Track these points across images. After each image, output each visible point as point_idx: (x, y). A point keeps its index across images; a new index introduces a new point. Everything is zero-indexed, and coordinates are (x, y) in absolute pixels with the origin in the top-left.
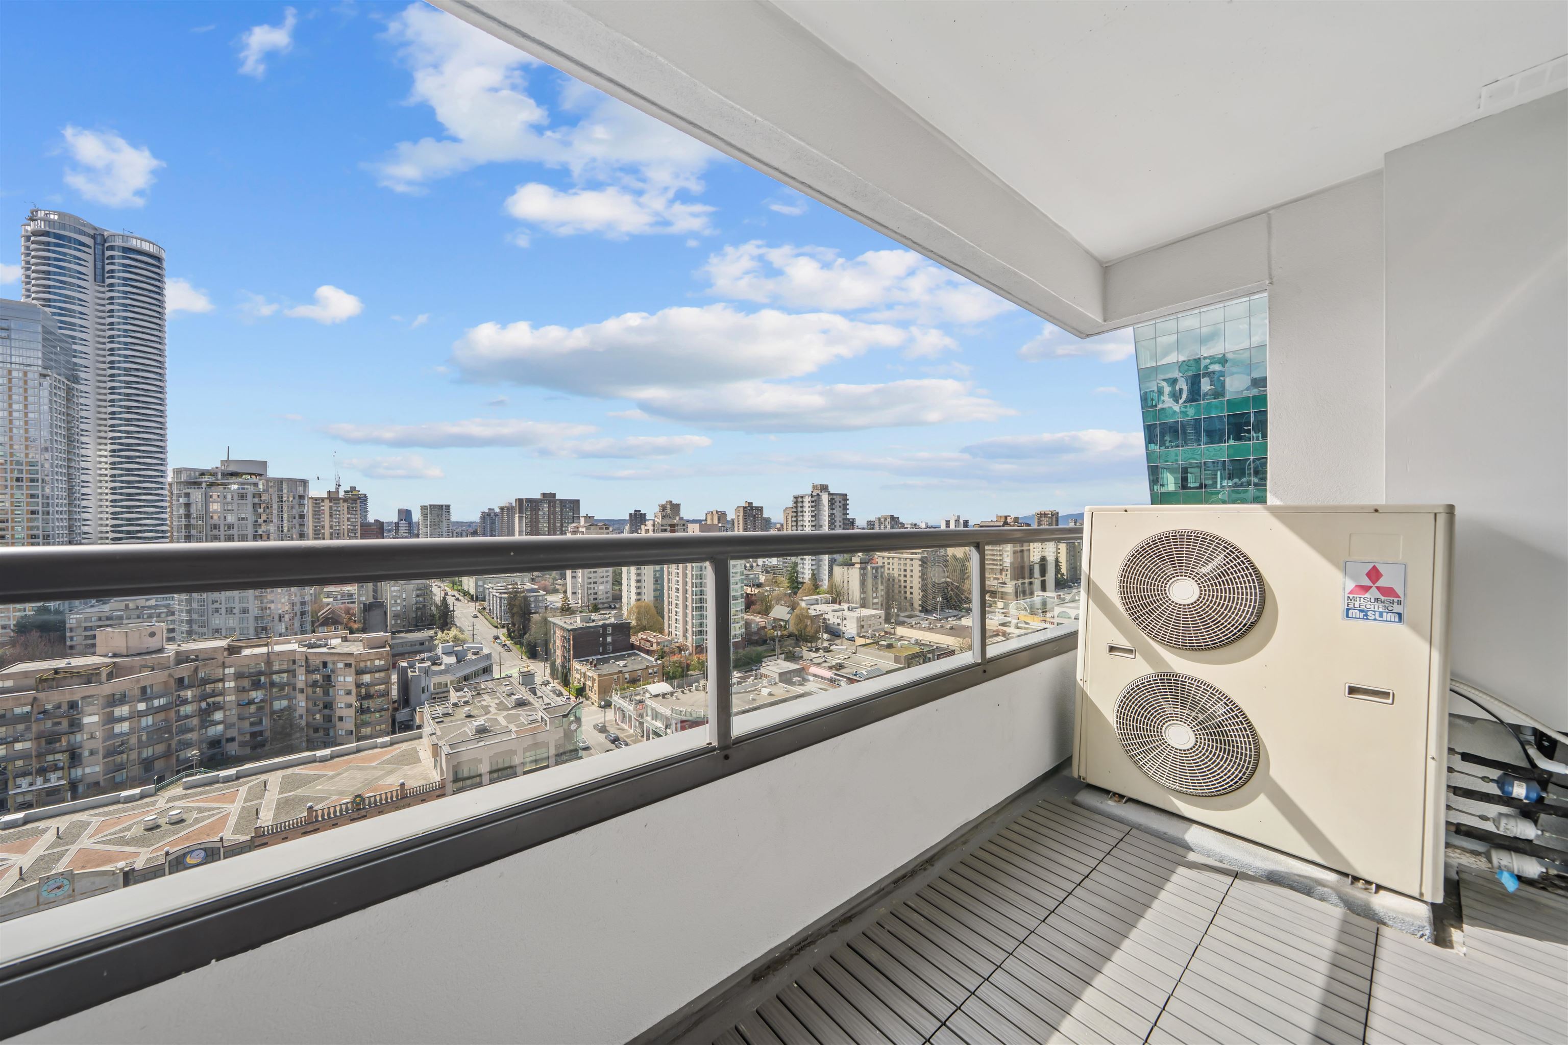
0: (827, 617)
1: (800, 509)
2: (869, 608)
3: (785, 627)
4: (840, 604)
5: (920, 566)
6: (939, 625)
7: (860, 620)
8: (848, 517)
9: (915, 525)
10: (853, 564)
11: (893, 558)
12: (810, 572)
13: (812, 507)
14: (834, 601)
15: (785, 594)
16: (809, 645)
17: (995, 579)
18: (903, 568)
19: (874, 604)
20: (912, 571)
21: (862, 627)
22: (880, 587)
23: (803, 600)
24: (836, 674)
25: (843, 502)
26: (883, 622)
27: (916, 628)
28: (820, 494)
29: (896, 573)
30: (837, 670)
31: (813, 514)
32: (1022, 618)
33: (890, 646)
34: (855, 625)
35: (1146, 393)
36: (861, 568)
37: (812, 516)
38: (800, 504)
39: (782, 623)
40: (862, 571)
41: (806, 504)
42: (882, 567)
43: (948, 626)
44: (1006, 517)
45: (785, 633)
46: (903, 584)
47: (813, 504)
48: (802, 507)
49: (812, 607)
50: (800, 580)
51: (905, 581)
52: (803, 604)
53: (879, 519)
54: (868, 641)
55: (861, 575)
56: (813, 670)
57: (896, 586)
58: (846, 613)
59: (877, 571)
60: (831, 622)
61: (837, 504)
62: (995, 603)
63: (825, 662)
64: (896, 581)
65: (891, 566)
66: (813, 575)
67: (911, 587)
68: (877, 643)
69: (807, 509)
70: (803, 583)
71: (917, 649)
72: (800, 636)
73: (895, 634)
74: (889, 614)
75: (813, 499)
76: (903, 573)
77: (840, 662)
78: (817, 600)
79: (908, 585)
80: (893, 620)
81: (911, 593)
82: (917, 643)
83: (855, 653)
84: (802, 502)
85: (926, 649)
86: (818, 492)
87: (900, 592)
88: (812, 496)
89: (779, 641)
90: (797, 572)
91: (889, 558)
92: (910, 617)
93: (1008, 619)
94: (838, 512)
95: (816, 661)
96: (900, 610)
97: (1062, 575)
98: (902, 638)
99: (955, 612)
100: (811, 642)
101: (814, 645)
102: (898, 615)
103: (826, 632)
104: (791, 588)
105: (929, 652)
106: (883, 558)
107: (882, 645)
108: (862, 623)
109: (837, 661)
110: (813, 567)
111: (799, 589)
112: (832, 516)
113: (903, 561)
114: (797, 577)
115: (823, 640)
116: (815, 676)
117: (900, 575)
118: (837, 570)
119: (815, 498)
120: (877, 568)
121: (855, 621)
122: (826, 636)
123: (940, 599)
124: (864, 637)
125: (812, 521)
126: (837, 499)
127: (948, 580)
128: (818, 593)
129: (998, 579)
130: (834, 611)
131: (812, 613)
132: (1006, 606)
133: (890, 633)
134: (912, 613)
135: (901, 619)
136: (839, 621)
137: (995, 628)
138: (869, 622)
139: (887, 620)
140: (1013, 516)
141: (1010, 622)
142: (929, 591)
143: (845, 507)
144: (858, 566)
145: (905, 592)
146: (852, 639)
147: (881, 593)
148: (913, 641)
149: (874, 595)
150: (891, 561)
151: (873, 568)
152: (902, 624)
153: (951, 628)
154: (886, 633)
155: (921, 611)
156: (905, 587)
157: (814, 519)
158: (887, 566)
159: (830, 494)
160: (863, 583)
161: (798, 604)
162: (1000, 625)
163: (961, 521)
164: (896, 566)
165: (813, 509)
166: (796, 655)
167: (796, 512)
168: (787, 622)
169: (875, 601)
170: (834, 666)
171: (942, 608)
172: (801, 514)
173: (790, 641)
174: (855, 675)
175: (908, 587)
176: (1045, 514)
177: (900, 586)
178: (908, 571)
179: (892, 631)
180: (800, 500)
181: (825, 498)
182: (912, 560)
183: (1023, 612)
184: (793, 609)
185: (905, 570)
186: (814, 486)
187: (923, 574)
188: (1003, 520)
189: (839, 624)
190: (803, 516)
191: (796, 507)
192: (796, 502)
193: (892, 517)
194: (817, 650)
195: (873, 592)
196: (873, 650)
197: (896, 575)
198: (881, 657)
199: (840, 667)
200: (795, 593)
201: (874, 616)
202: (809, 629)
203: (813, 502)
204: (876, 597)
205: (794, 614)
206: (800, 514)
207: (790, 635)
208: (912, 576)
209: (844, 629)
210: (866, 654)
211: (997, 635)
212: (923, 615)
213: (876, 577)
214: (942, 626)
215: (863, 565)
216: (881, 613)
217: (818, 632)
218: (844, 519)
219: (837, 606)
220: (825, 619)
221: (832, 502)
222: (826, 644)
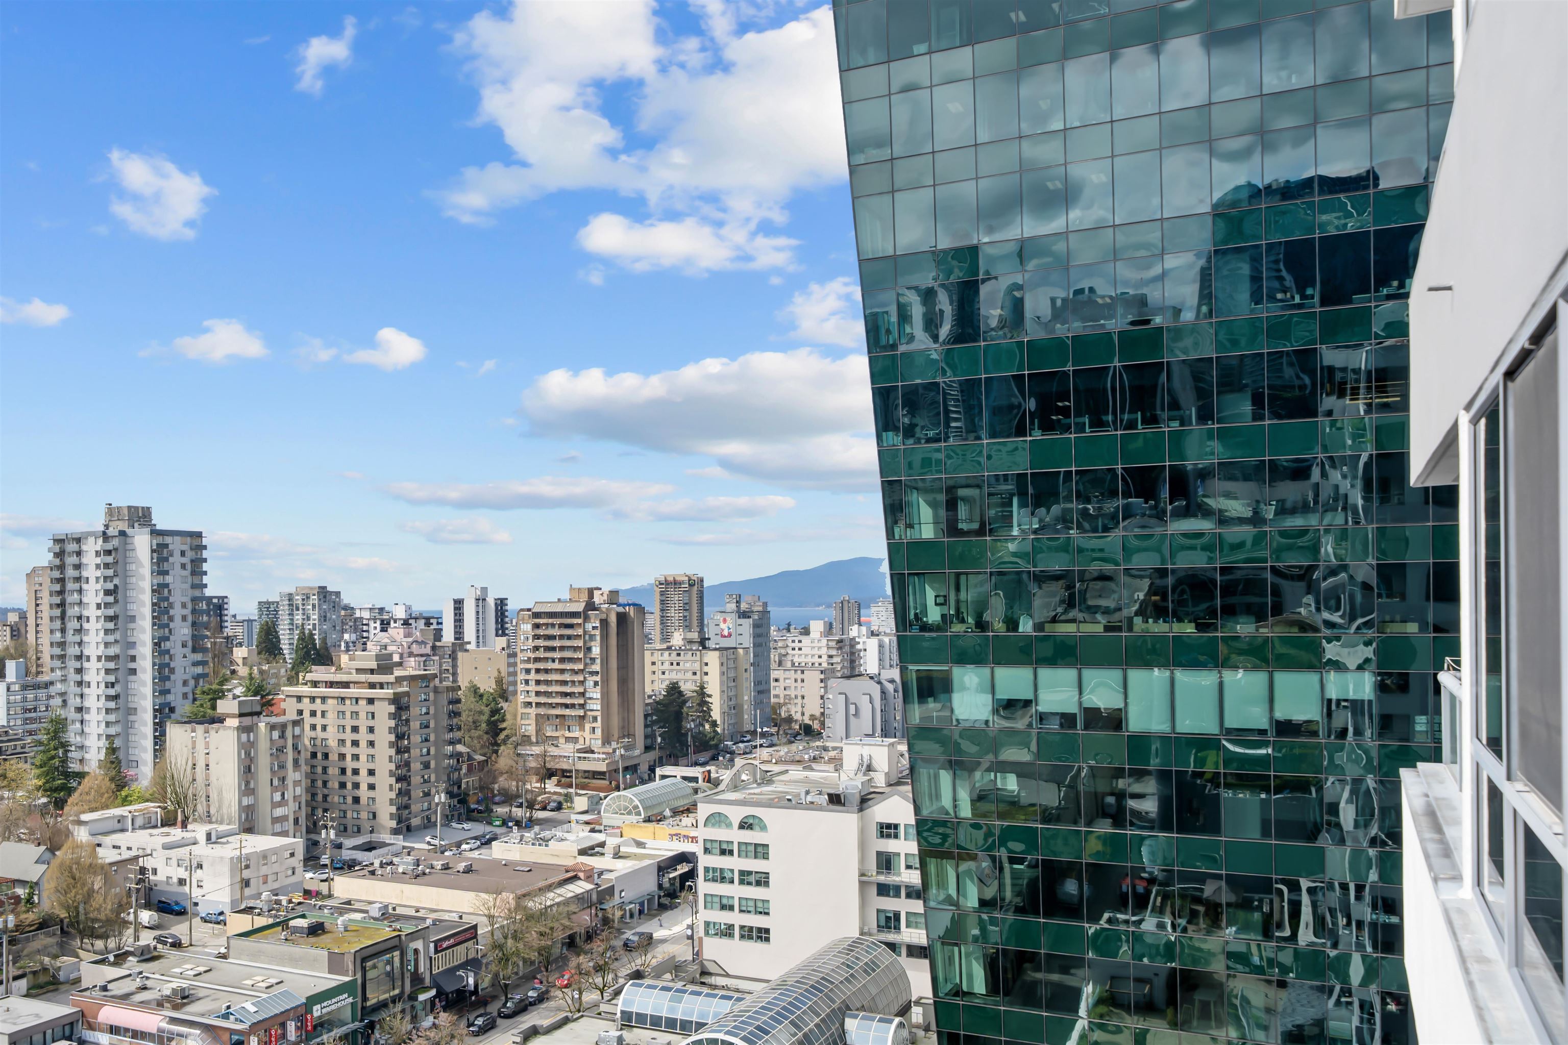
0: (149, 863)
1: (70, 573)
2: (264, 833)
3: (29, 901)
4: (184, 825)
5: (393, 716)
6: (438, 864)
7: (243, 864)
8: (208, 592)
9: (381, 610)
10: (221, 720)
11: (324, 699)
12: (103, 743)
13: (107, 566)
14: (168, 821)
15: (30, 810)
16: (99, 944)
17: (568, 739)
18: (349, 723)
19: (276, 820)
20: (371, 730)
21: (246, 883)
22: (293, 775)
23: (80, 823)
24: (173, 1020)
25: (190, 554)
26: (300, 867)
27: (383, 878)
28: (129, 531)
29: (332, 738)
30: (176, 1007)
31: (110, 586)
32: (630, 833)
33: (316, 930)
34: (225, 881)
35: (875, 315)
36: (242, 729)
37: (107, 593)
38: (71, 560)
39: (21, 892)
40: (244, 737)
41: (90, 560)
42: (296, 723)
43: (461, 866)
44: (591, 592)
45: (31, 917)
46: (350, 764)
47: (110, 559)
48: (78, 567)
49: (108, 840)
50: (74, 767)
51: (356, 757)
52: (82, 835)
53: (290, 597)
54: (261, 922)
55: (241, 745)
56: (110, 1014)
57: (333, 771)
58: (202, 850)
59: (282, 736)
60: (161, 877)
61: (176, 559)
62: (568, 798)
63: (144, 988)
64: (334, 757)
65: (318, 721)
66: (112, 750)
67: (371, 773)
68: (284, 924)
69: (91, 572)
70: (81, 775)
71: (385, 932)
72: (75, 922)
73: (330, 896)
74: (316, 843)
75: (109, 546)
76: (349, 736)
77: (185, 984)
78: (120, 819)
79: (363, 766)
80: (325, 860)
81: (372, 787)
82: (387, 915)
83: (224, 957)
84: (79, 553)
85: (408, 929)
86: (123, 526)
87: (343, 785)
88: (106, 537)
89: (12, 942)
90: (65, 745)
91: (313, 699)
92: (370, 847)
93: (600, 837)
94: (177, 579)
95: (117, 989)
96: (343, 830)
97: (714, 724)
98: (347, 905)
99: (478, 828)
100: (104, 937)
101: (112, 943)
102: (339, 846)
103: (148, 906)
104: (49, 790)
105: (413, 936)
106: (299, 698)
107: (296, 930)
108: (246, 874)
109: (176, 984)
110: (112, 731)
111: (70, 791)
112: (160, 591)
113: (348, 707)
114: (65, 761)
115: (138, 927)
116: (114, 1030)
117: (342, 742)
118: (176, 734)
119: (115, 542)
120: (283, 727)
121: (226, 869)
122: (146, 916)
123: (441, 798)
124: (249, 910)
125: (107, 605)
126: (176, 544)
127: (460, 748)
128: (125, 801)
129: (575, 740)
130: (167, 847)
131: (107, 855)
132: (594, 806)
133: (318, 894)
134: (375, 837)
135: (347, 855)
136: (182, 873)
137: (570, 862)
138: (264, 870)
139: (311, 860)
140: (606, 589)
141: (602, 845)
142: (416, 780)
143: (196, 568)
144: (233, 722)
145: (356, 786)
146: (218, 919)
147: (296, 788)
148: (375, 912)
149: (277, 797)
150: (318, 706)
151: (273, 727)
152: (349, 866)
153: (468, 870)
154: (307, 893)
155: (395, 832)
156: (356, 772)
157: (110, 599)
158: (308, 720)
159: (155, 533)
160: (247, 770)
161: (68, 833)
162: (583, 852)
163: (491, 602)
164: (331, 716)
165: (110, 572)
166: (62, 976)
167: (62, 581)
168: (33, 886)
169: (279, 812)
170: (168, 999)
171: (448, 819)
172: (76, 586)
173: (43, 940)
174: (226, 1016)
175: (363, 772)
176: (676, 583)
177: (343, 771)
178: (363, 729)
179: (324, 888)
180: (72, 547)
181: (142, 543)
182: (371, 701)
183: (634, 818)
184: (53, 849)
185: (355, 729)
186: (112, 512)
187: (400, 737)
188: (585, 597)
189: (182, 882)
190: (80, 591)
191: (62, 568)
192: (60, 555)
193: (323, 592)
194: (121, 958)
195: (274, 789)
196: (273, 944)
197: (332, 743)
198: (294, 961)
199: (183, 998)
200: (60, 804)
201: (275, 851)
202: (95, 903)
203: (108, 553)
204: (283, 802)
205: (55, 863)
206: (70, 586)
207: (43, 924)
208: (371, 744)
209: (196, 893)
210: (254, 956)
211: (576, 878)
212: (400, 841)
213: (281, 750)
214: (446, 867)
215: (247, 721)
216: (298, 843)
217: (122, 907)
218: (194, 600)
219: (176, 833)
220: (143, 870)
221: (160, 554)
222: (147, 938)
